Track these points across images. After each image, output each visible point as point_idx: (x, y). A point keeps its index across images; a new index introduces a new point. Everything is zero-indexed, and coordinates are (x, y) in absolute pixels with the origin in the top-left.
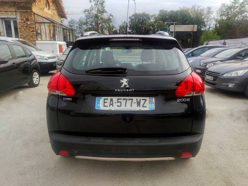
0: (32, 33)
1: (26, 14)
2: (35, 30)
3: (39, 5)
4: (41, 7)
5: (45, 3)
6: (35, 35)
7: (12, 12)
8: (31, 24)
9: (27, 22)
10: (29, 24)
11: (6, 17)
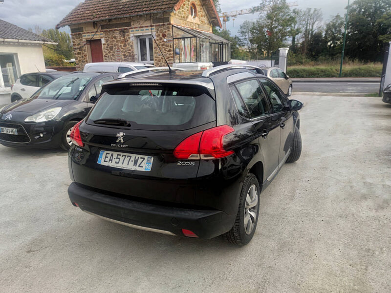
0: (169, 53)
1: (162, 29)
2: (172, 49)
3: (181, 13)
4: (183, 16)
5: (189, 9)
6: (172, 55)
7: (147, 27)
8: (169, 41)
9: (163, 38)
10: (166, 42)
11: (141, 34)
